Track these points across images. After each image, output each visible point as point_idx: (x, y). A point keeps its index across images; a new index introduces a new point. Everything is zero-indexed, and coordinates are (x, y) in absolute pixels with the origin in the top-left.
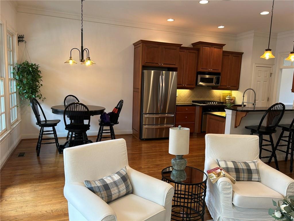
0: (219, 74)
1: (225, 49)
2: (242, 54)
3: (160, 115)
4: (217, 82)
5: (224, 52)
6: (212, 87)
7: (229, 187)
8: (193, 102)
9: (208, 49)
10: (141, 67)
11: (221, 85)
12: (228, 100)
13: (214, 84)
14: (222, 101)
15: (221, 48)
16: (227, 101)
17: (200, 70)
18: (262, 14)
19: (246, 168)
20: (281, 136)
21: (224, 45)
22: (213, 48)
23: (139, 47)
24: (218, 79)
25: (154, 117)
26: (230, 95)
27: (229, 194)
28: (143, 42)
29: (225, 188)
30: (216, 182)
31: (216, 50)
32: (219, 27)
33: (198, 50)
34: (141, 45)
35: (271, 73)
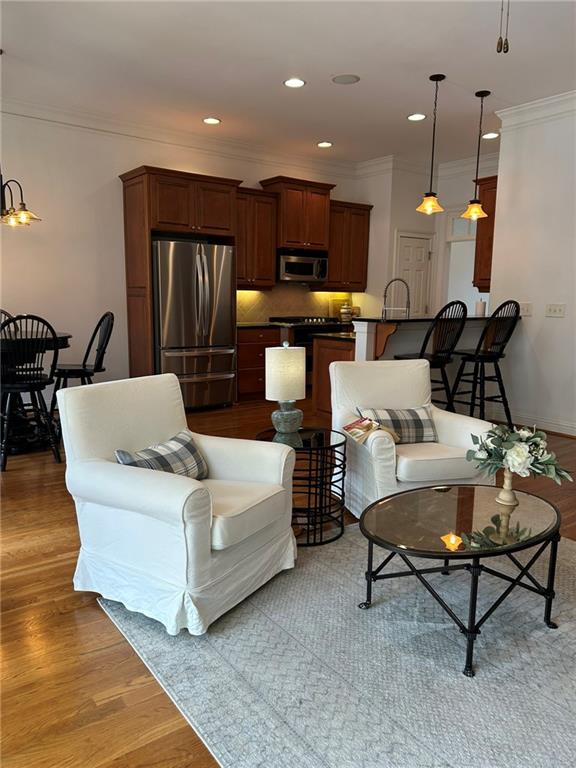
0: (323, 254)
1: (334, 195)
2: (368, 208)
3: (195, 353)
4: (322, 273)
5: (334, 203)
6: (310, 286)
7: (390, 446)
8: (272, 320)
9: (298, 195)
10: (147, 233)
11: (331, 279)
12: (345, 313)
13: (314, 277)
14: (331, 316)
15: (325, 195)
16: (343, 316)
17: (283, 244)
18: (411, 118)
19: (411, 418)
20: (461, 373)
21: (332, 186)
22: (309, 194)
23: (139, 183)
24: (323, 266)
25: (181, 357)
26: (349, 302)
27: (389, 460)
28: (150, 171)
29: (383, 449)
30: (365, 443)
31: (315, 198)
32: (321, 145)
33: (277, 196)
34: (145, 177)
35: (430, 253)
